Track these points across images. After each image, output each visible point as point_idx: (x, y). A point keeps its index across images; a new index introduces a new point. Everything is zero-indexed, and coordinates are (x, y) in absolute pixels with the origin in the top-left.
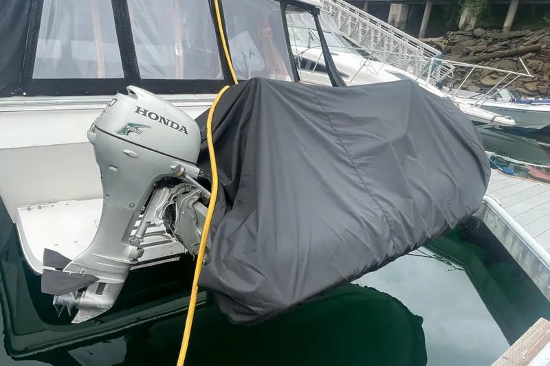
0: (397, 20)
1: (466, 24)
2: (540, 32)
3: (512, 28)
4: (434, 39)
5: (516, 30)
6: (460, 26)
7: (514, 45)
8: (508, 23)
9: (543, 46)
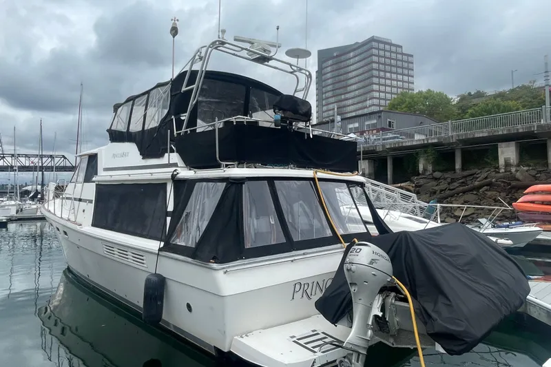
0: (367, 172)
1: (425, 170)
2: (486, 169)
3: (463, 169)
4: (402, 184)
5: (466, 170)
6: (420, 172)
7: (470, 182)
8: (458, 166)
9: (494, 180)
